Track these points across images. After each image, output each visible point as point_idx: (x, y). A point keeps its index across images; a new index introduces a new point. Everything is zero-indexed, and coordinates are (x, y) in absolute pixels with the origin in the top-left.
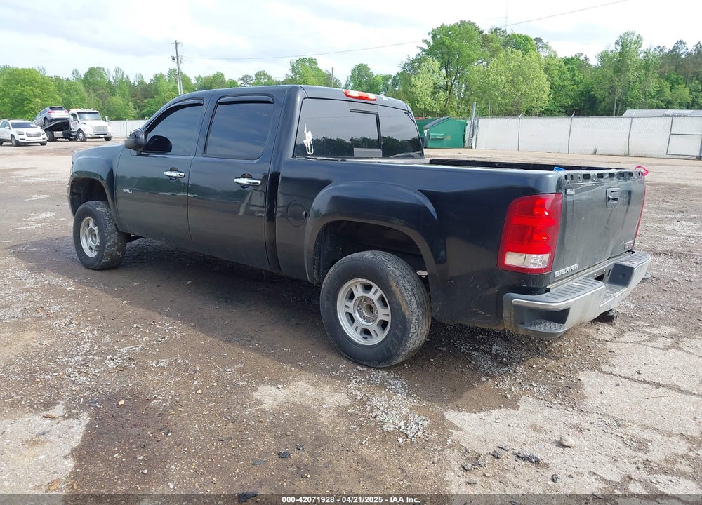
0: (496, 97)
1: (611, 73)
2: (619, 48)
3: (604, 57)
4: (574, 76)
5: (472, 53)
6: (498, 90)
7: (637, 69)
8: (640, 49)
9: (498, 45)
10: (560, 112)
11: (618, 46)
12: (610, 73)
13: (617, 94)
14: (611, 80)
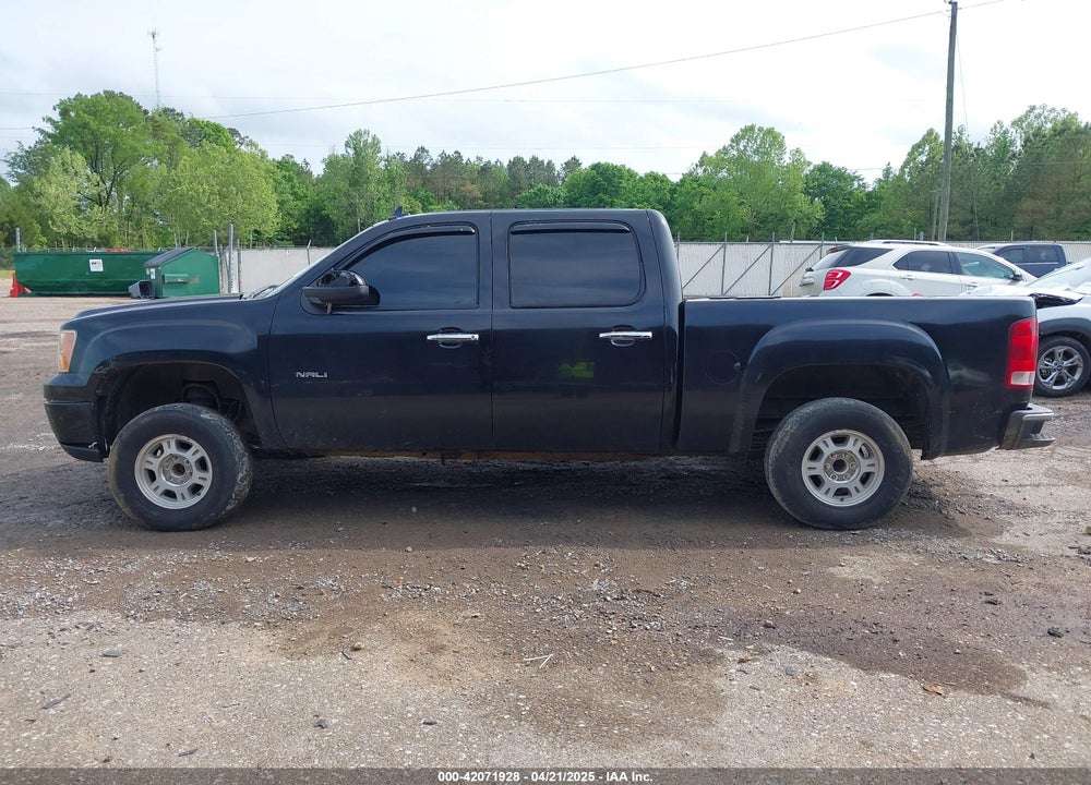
0: (198, 216)
1: (347, 186)
2: (351, 152)
3: (332, 163)
4: (293, 187)
5: (139, 145)
6: (200, 205)
7: (380, 182)
8: (379, 155)
9: (175, 135)
10: (282, 240)
11: (349, 150)
12: (344, 185)
13: (359, 215)
14: (347, 195)
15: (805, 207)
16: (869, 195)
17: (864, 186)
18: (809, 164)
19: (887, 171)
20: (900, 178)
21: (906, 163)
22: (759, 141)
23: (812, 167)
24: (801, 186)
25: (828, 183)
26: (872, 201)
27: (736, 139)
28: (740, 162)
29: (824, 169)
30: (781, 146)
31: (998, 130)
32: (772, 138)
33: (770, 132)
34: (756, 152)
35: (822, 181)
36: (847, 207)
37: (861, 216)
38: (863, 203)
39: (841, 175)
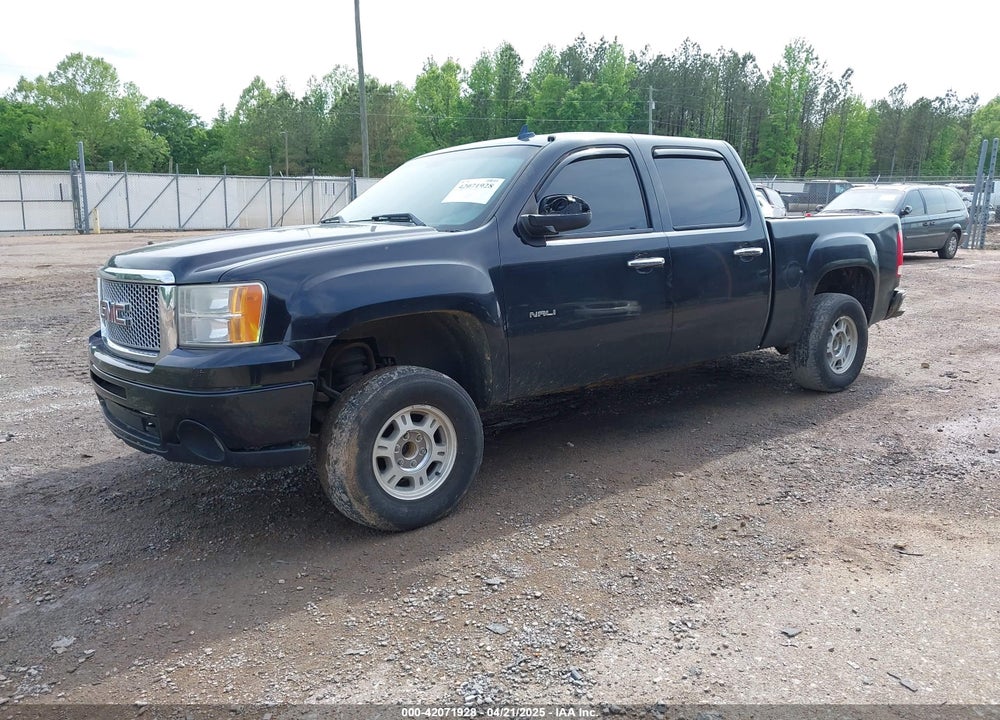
15: (149, 142)
16: (209, 133)
17: (202, 124)
18: (145, 98)
19: (223, 113)
20: (236, 119)
21: (240, 106)
22: (88, 70)
23: (148, 102)
24: (140, 121)
25: (166, 119)
26: (214, 139)
27: (63, 67)
28: (69, 89)
29: (160, 104)
30: (113, 78)
31: (313, 82)
32: (102, 70)
33: (99, 62)
34: (87, 81)
35: (161, 117)
36: (190, 144)
37: (205, 152)
38: (204, 141)
39: (177, 113)
